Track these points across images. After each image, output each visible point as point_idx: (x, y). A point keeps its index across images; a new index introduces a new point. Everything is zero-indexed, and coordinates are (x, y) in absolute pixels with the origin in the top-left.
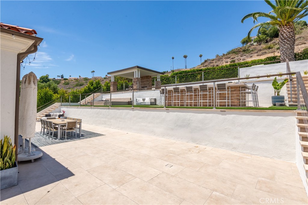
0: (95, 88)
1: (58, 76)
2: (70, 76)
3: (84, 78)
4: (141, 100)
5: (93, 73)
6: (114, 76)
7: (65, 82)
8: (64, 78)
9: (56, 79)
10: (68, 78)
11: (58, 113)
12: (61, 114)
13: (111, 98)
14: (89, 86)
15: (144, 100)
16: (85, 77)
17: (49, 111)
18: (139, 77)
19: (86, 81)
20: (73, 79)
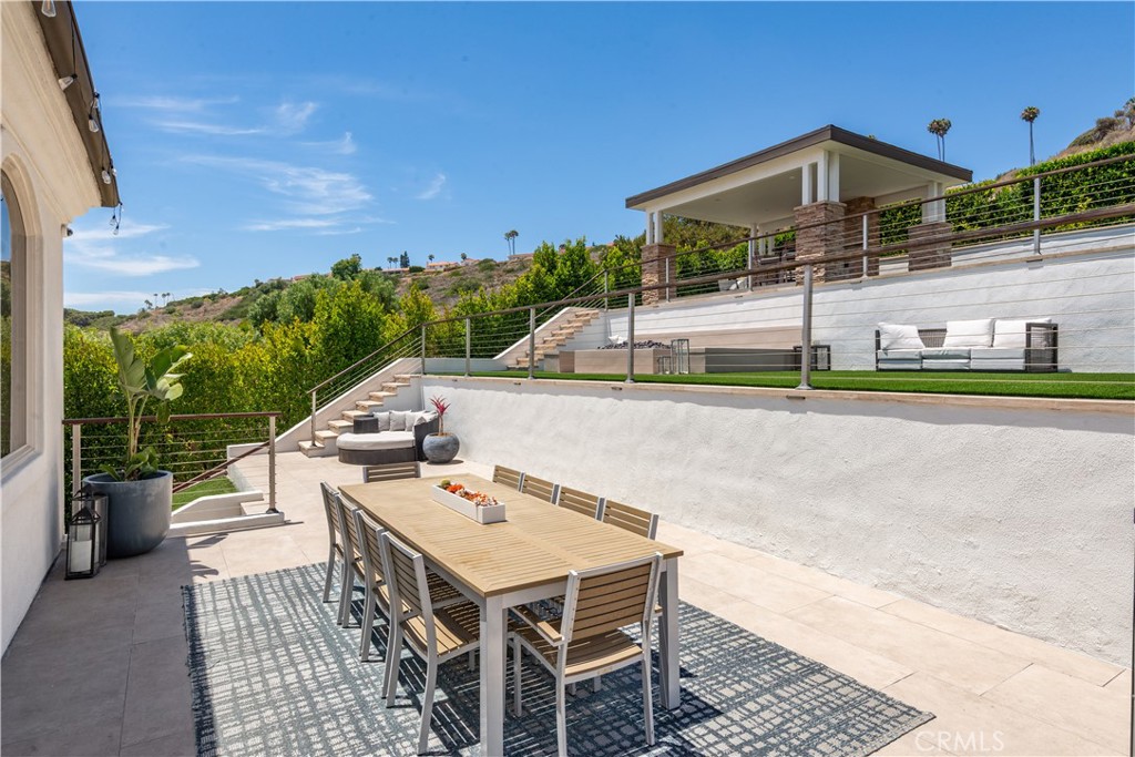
0: (564, 284)
1: (390, 259)
2: (431, 258)
3: (480, 263)
4: (907, 339)
5: (511, 241)
6: (662, 212)
7: (414, 280)
8: (411, 264)
9: (385, 270)
10: (424, 266)
11: (408, 413)
12: (428, 417)
13: (636, 333)
14: (538, 272)
15: (932, 335)
16: (482, 259)
17: (370, 398)
18: (835, 198)
19: (489, 273)
20: (442, 269)
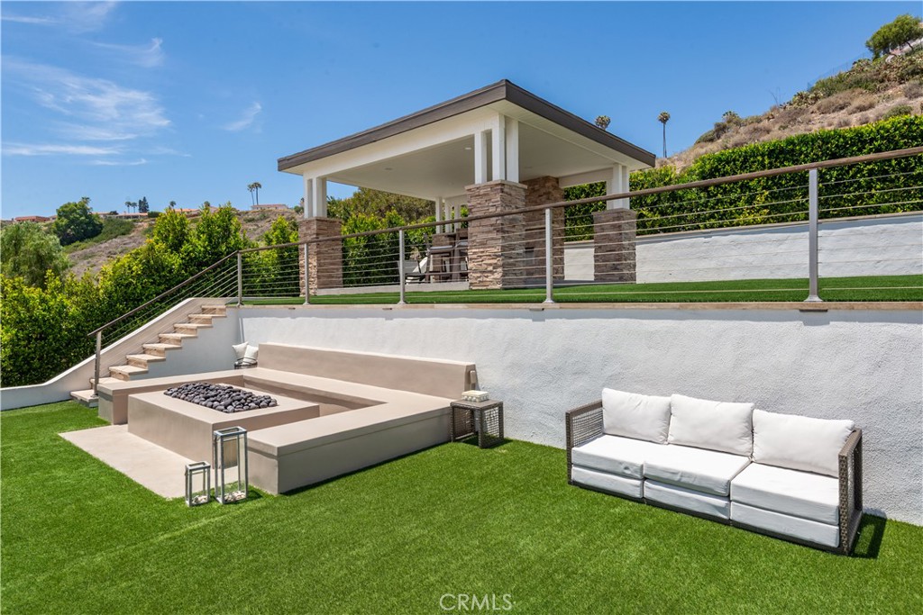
1: (129, 204)
2: (172, 204)
5: (254, 192)
8: (151, 209)
9: (120, 214)
